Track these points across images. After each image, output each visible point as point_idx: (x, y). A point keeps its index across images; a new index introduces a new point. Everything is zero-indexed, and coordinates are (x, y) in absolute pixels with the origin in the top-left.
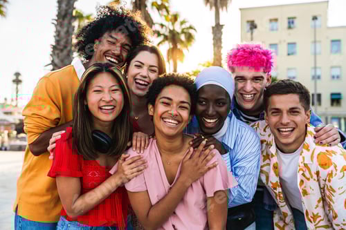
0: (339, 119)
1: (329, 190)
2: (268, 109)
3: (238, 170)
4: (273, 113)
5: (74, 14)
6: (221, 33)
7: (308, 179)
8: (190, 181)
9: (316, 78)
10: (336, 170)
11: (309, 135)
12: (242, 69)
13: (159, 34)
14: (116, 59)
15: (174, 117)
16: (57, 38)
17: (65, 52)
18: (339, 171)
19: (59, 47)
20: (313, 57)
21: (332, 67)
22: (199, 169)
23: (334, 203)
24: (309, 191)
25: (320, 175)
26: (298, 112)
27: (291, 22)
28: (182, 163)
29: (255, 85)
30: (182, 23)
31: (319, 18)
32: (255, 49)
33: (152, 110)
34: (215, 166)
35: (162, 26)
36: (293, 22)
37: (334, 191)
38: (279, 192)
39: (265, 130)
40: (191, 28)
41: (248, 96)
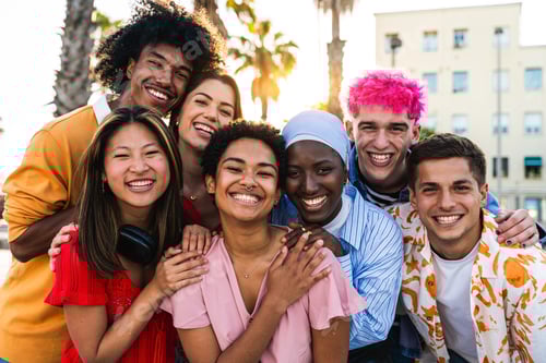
0: (539, 200)
1: (521, 321)
2: (417, 184)
3: (364, 283)
4: (425, 190)
5: (94, 18)
6: (342, 54)
7: (488, 304)
8: (284, 303)
9: (500, 131)
10: (536, 288)
11: (487, 229)
12: (372, 110)
13: (237, 54)
14: (164, 94)
15: (251, 190)
16: (65, 59)
17: (78, 83)
18: (540, 289)
19: (66, 74)
20: (495, 96)
21: (527, 113)
22: (299, 281)
23: (529, 343)
25: (509, 296)
26: (467, 188)
27: (459, 37)
28: (269, 274)
30: (277, 36)
31: (505, 30)
33: (212, 185)
34: (326, 275)
35: (243, 40)
36: (462, 38)
37: (531, 324)
38: (437, 324)
39: (409, 220)
40: (291, 44)
41: (380, 157)
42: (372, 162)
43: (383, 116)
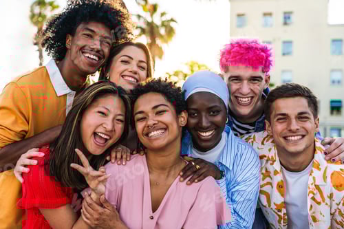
7: (319, 203)
11: (318, 151)
12: (238, 68)
21: (333, 71)
24: (319, 217)
25: (334, 198)
26: (307, 118)
27: (287, 17)
29: (252, 87)
30: (163, 14)
32: (253, 45)
35: (139, 16)
36: (289, 18)
38: (284, 214)
39: (263, 143)
40: (172, 20)
41: (244, 100)
42: (239, 103)
43: (245, 72)
